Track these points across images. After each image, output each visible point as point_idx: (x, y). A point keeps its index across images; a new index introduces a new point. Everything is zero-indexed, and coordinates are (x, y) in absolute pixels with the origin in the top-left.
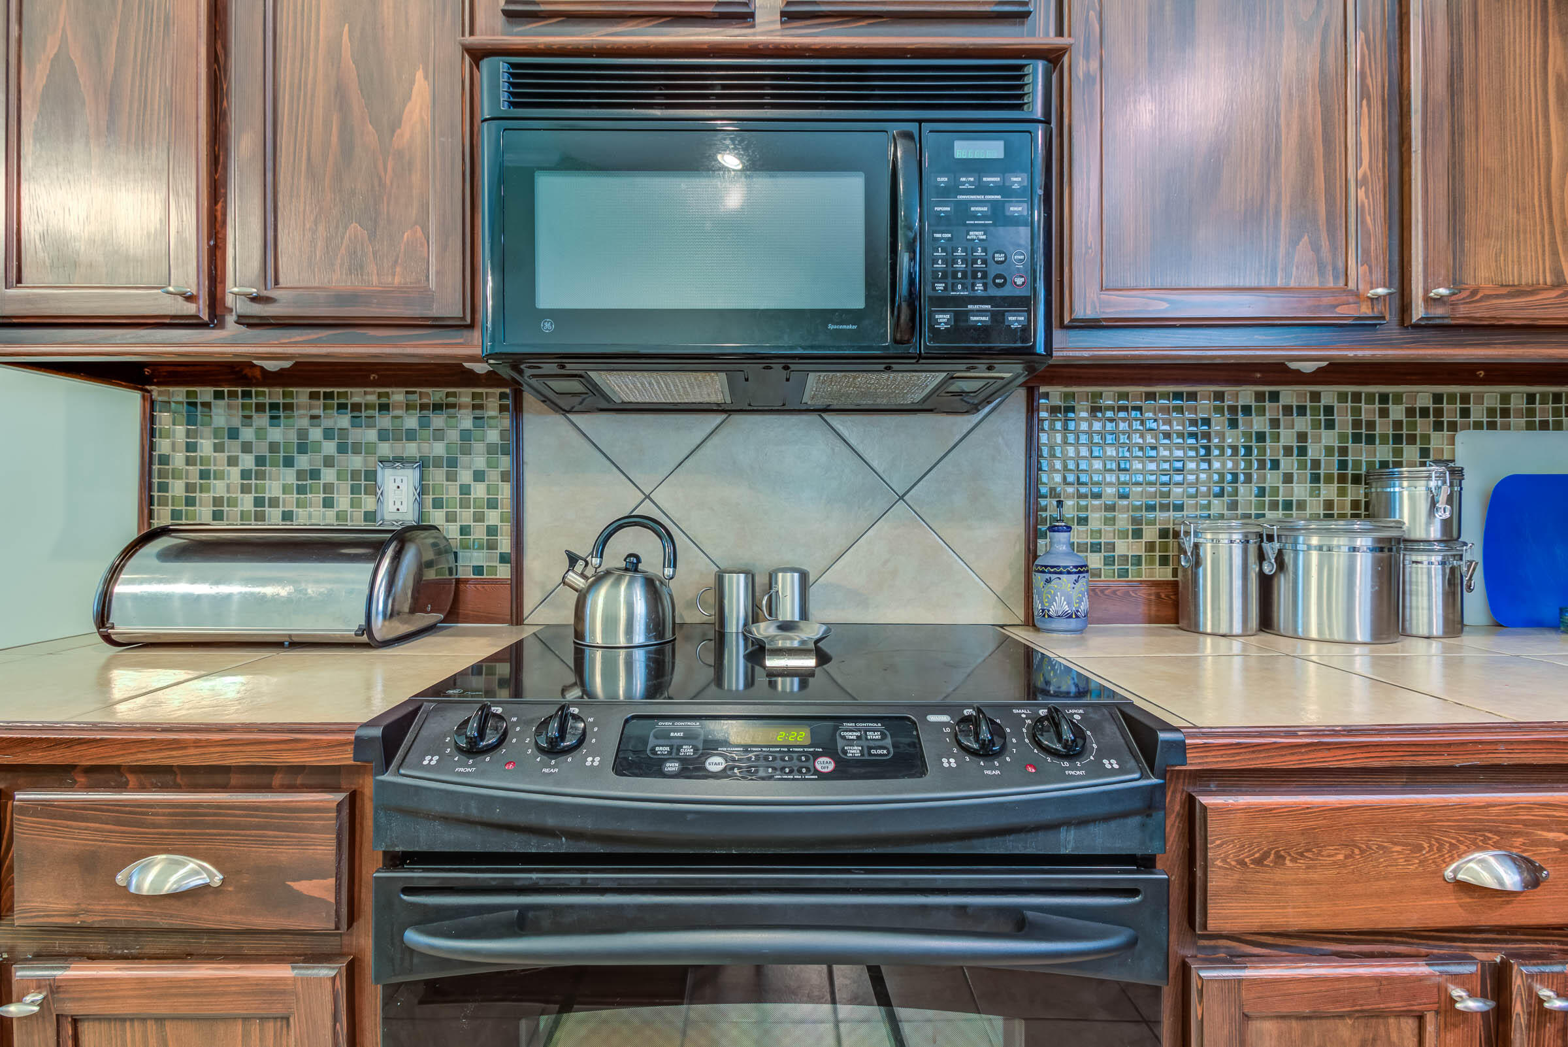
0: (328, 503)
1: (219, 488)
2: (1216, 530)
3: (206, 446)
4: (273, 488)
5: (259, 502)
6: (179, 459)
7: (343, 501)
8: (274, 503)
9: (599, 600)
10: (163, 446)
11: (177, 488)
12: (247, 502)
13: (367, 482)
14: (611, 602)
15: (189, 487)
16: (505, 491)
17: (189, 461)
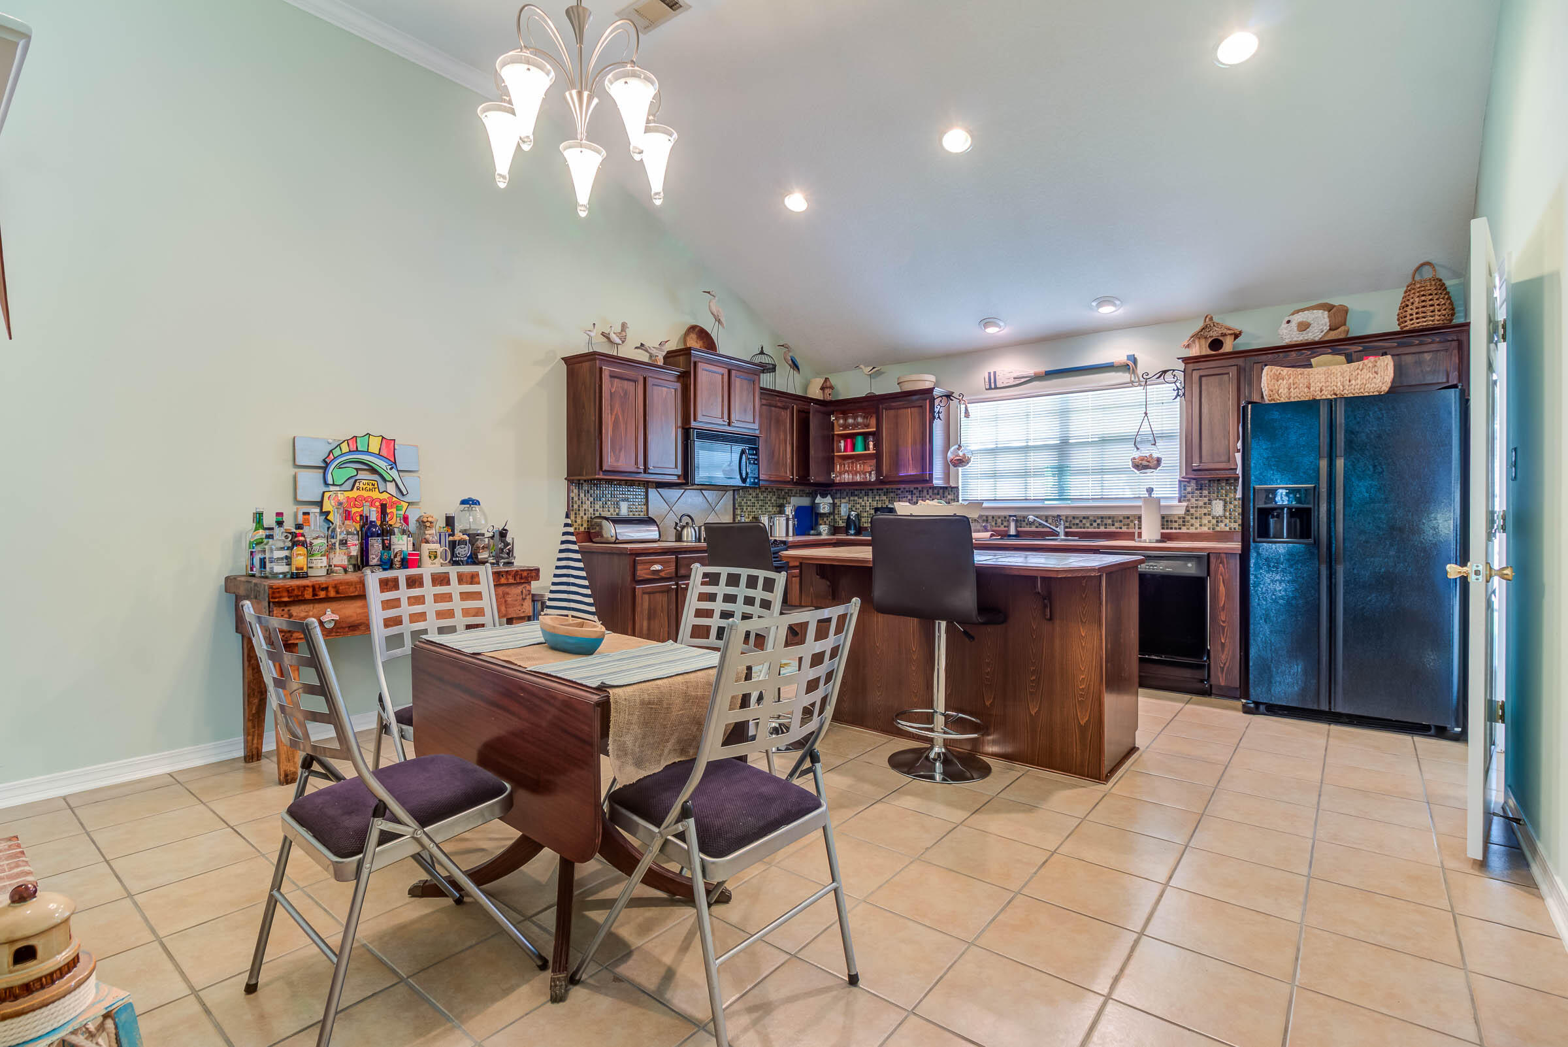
0: (609, 511)
1: (585, 507)
2: (764, 517)
3: (582, 495)
4: (597, 507)
5: (594, 510)
6: (576, 499)
7: (612, 510)
8: (597, 511)
9: (685, 531)
10: (572, 495)
11: (576, 506)
12: (591, 510)
13: (617, 505)
14: (688, 532)
15: (579, 506)
16: (644, 507)
17: (579, 499)
